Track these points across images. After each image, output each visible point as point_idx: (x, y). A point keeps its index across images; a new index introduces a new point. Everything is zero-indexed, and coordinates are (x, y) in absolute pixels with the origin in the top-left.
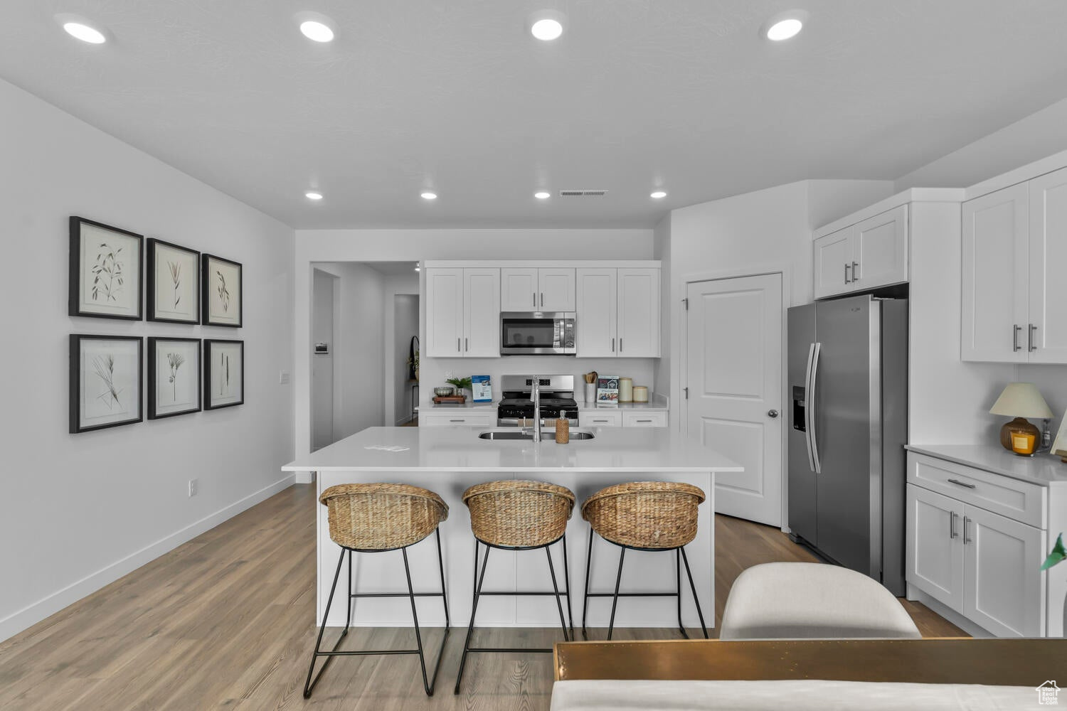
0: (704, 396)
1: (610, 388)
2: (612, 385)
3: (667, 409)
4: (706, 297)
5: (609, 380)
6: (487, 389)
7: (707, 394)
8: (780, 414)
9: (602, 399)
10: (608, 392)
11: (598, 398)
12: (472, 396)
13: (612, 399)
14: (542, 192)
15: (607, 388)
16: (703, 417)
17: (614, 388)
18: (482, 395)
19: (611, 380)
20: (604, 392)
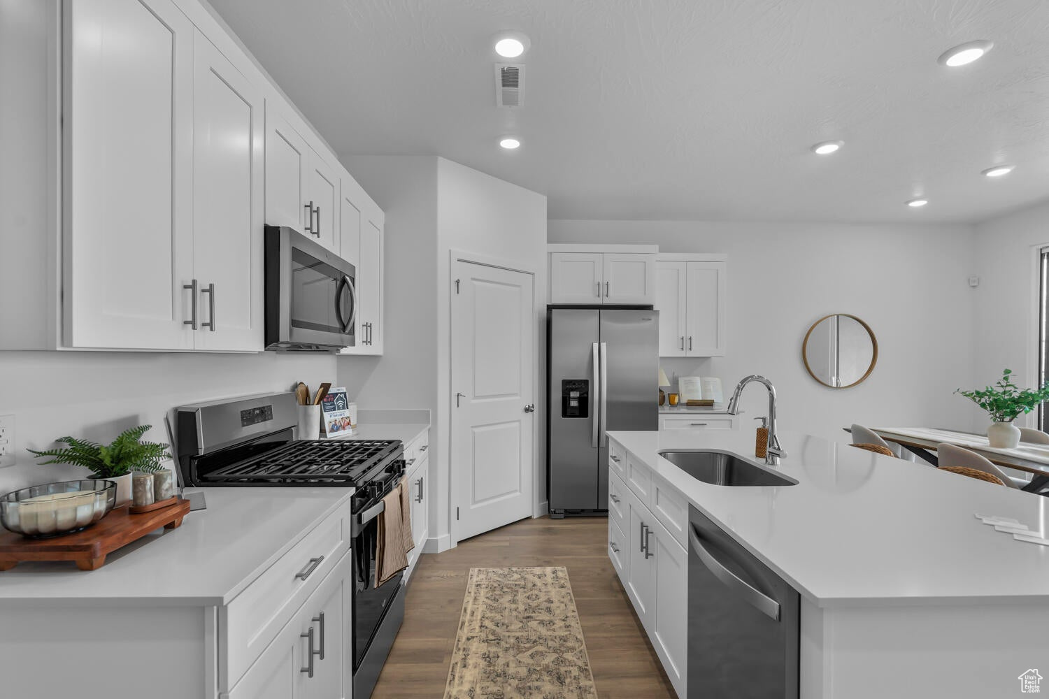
0: (474, 401)
1: (339, 408)
2: (340, 403)
3: (430, 426)
4: (475, 282)
5: (335, 395)
7: (476, 397)
15: (334, 409)
17: (343, 408)
19: (337, 394)
20: (333, 418)
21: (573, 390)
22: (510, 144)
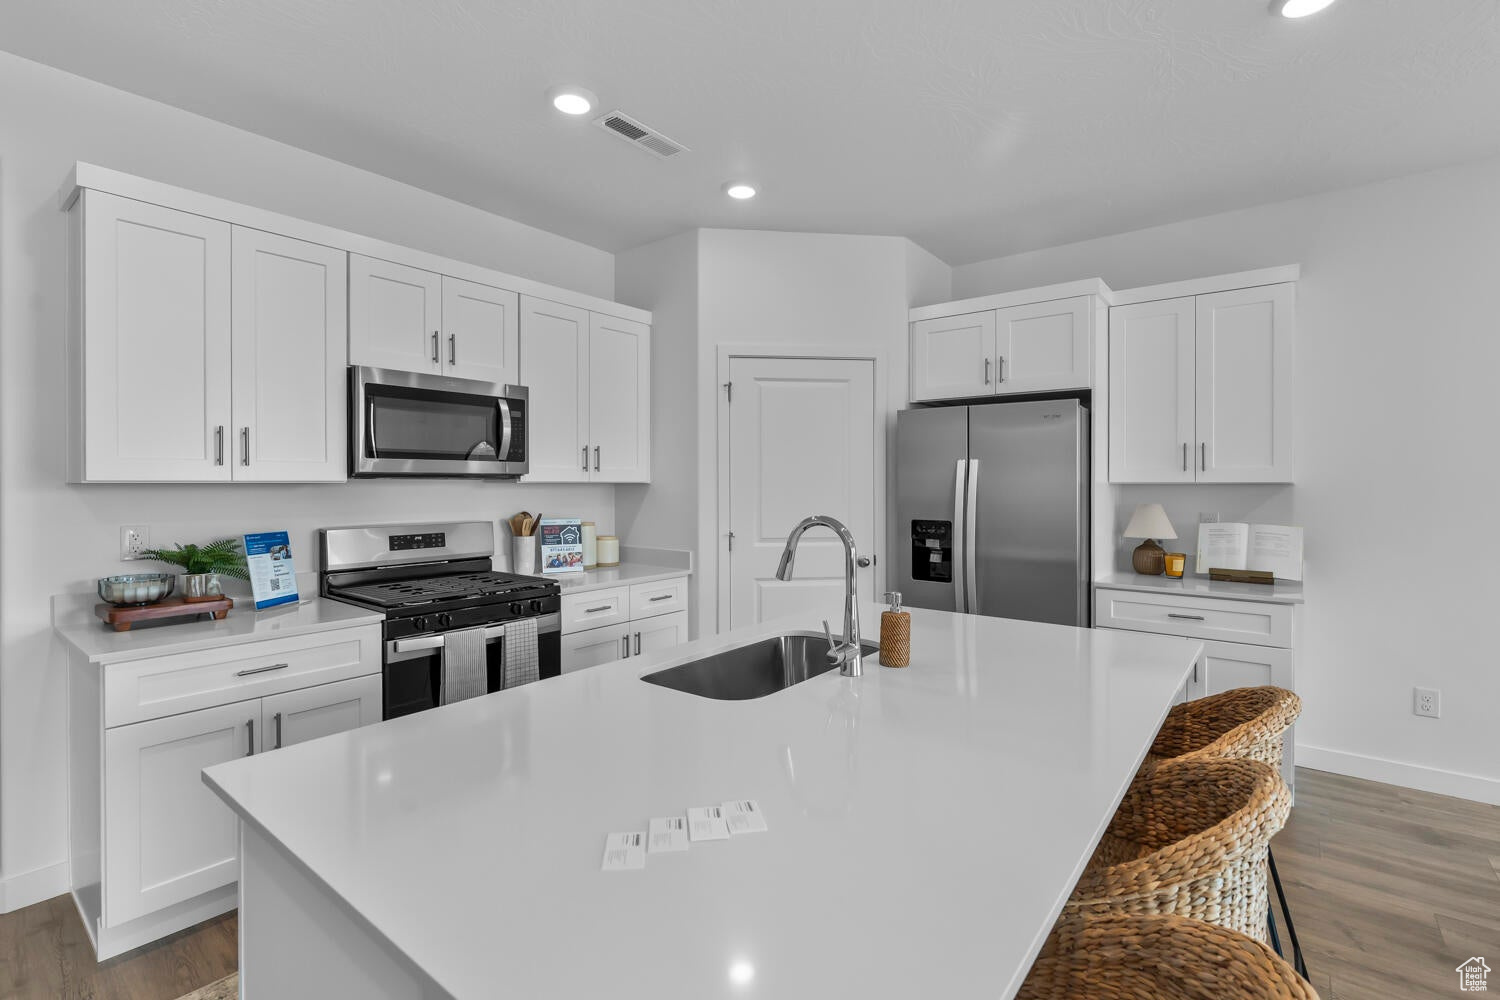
0: (757, 545)
1: (566, 542)
2: (569, 537)
3: (690, 572)
4: (763, 384)
5: (562, 527)
6: (283, 570)
7: (763, 540)
8: (872, 562)
9: (551, 565)
10: (562, 550)
11: (544, 564)
12: (250, 593)
13: (571, 565)
14: (569, 93)
15: (559, 543)
16: (758, 579)
17: (574, 542)
18: (275, 585)
19: (566, 526)
20: (555, 553)
21: (931, 536)
22: (742, 192)
